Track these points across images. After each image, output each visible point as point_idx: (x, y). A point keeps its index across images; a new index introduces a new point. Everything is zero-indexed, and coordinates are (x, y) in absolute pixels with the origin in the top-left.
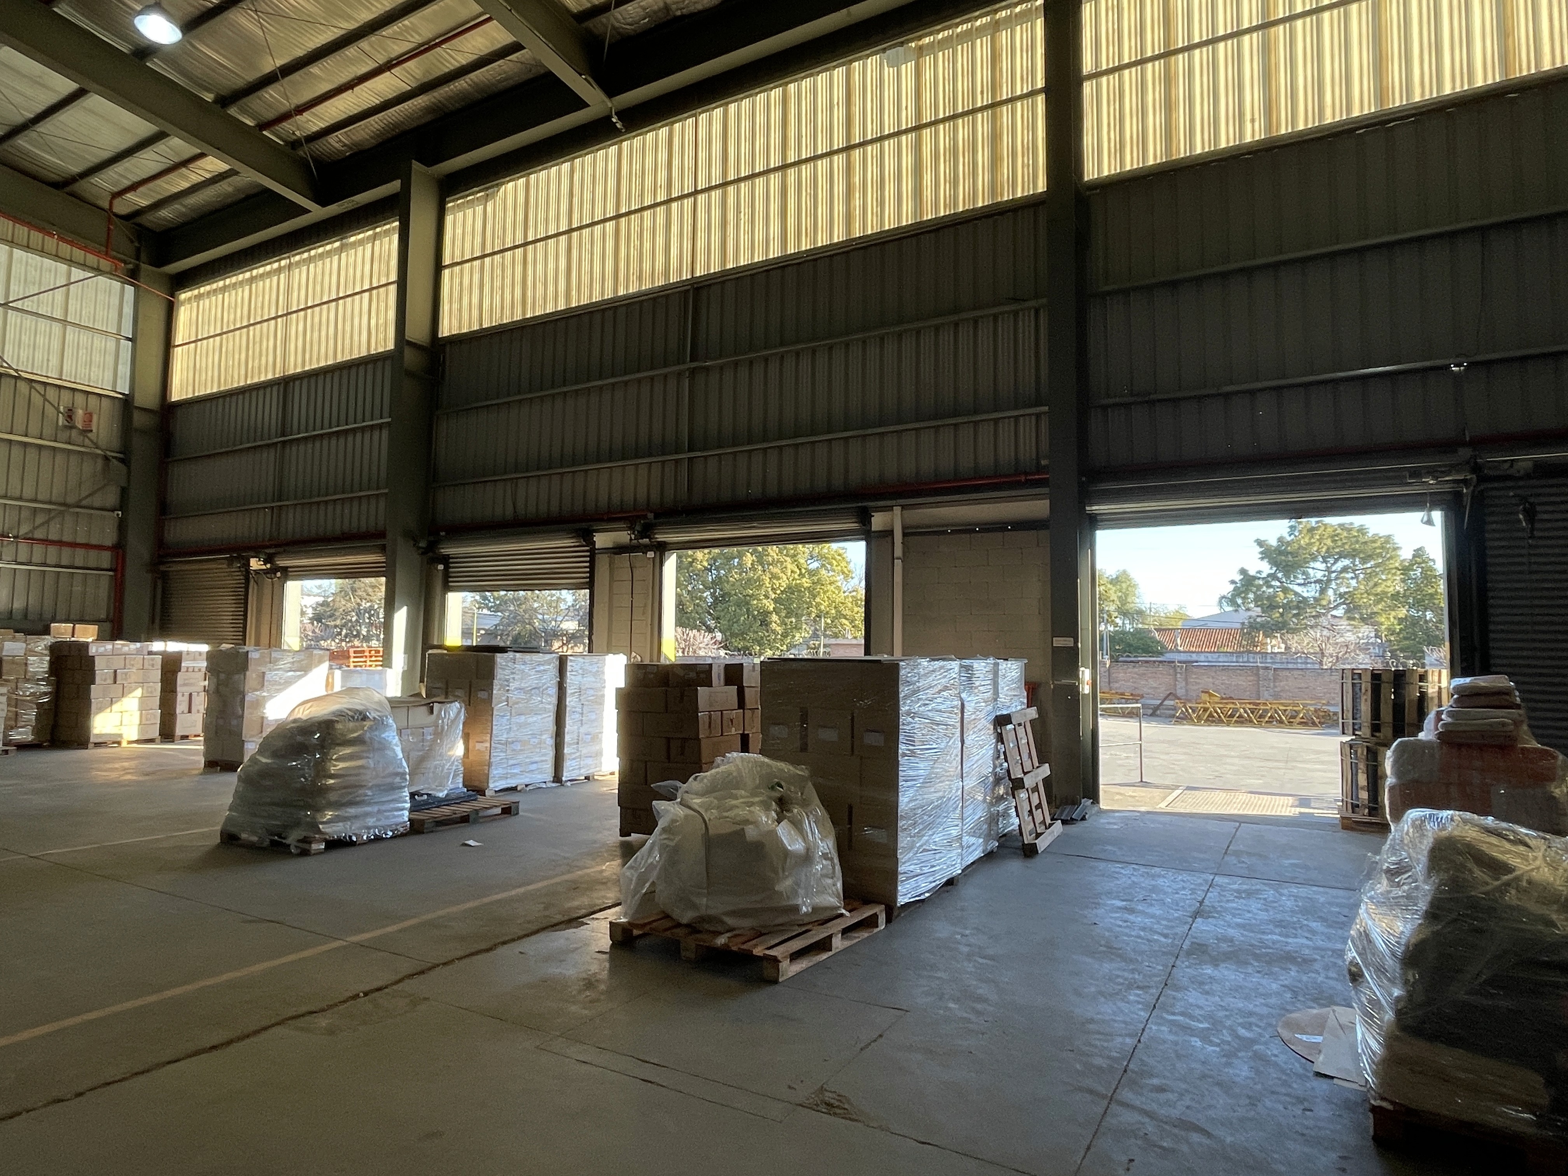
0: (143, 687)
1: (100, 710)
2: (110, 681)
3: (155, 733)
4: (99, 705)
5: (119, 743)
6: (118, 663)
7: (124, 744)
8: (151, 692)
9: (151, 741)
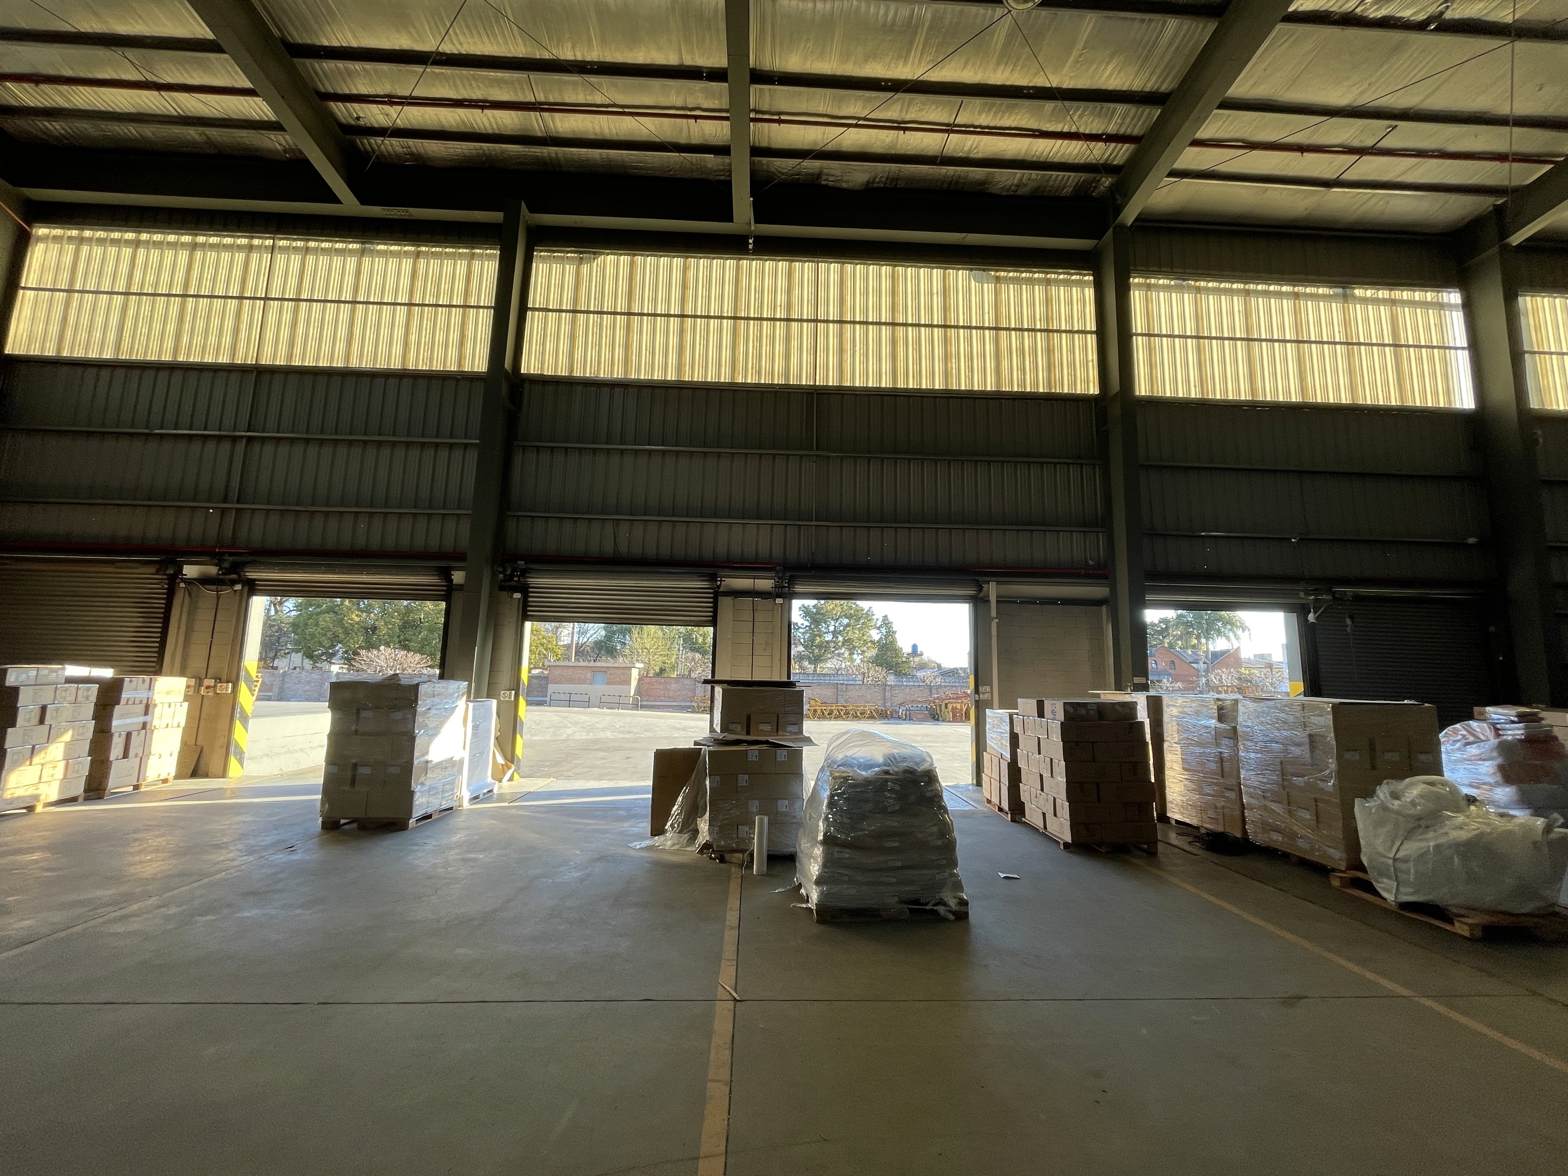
0: (73, 728)
1: (17, 764)
2: (35, 720)
3: (79, 789)
4: (16, 757)
5: (31, 809)
6: (46, 697)
7: (39, 809)
8: (82, 734)
9: (73, 800)
